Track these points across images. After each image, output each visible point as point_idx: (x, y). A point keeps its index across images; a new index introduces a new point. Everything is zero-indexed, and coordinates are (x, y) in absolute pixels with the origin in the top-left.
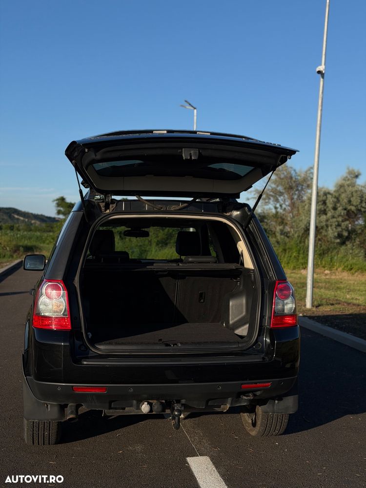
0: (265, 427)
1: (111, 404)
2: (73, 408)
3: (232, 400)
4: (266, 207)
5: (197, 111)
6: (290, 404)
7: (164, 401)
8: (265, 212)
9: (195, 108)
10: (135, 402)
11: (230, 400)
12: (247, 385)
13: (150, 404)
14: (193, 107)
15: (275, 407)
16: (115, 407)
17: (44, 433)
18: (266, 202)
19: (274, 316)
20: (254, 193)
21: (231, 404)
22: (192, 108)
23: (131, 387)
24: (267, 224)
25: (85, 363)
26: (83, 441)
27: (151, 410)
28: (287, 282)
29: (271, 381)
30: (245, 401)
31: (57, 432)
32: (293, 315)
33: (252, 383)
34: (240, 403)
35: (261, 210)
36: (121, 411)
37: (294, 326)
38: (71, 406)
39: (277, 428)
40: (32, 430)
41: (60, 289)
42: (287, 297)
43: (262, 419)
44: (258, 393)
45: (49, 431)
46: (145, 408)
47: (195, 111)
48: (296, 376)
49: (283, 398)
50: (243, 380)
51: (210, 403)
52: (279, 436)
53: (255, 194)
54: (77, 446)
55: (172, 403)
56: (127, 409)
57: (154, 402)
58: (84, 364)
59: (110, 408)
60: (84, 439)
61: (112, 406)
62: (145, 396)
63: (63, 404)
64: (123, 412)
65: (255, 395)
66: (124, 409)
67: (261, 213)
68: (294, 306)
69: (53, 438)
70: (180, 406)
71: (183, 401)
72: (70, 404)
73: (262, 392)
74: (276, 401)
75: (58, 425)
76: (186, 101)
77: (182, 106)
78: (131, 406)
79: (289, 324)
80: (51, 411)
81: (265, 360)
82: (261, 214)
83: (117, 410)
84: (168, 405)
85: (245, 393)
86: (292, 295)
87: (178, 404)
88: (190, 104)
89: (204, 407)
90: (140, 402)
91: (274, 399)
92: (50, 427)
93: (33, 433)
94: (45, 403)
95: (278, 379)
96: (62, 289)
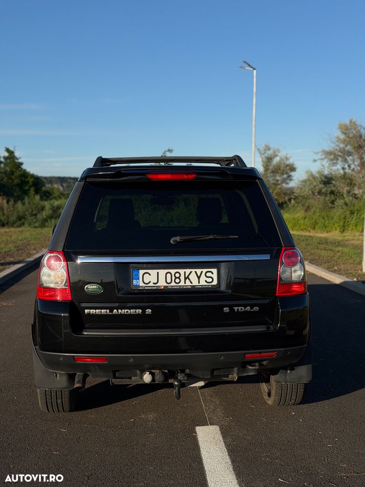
0: (280, 396)
1: (115, 374)
2: (80, 377)
3: (238, 370)
4: (334, 168)
5: (256, 72)
6: (303, 373)
7: (167, 371)
8: (333, 173)
9: (254, 69)
10: (138, 372)
11: (236, 369)
12: (251, 354)
13: (152, 374)
14: (252, 67)
15: (288, 377)
16: (119, 376)
17: (57, 402)
18: (334, 163)
19: (279, 284)
20: (322, 153)
21: (238, 374)
22: (251, 69)
23: (131, 357)
24: (334, 186)
25: (85, 333)
26: (99, 408)
27: (153, 380)
28: (295, 249)
29: (277, 351)
30: (251, 370)
31: (70, 400)
32: (302, 282)
33: (256, 353)
34: (247, 372)
35: (328, 172)
36: (128, 380)
37: (302, 295)
38: (79, 375)
39: (293, 397)
40: (45, 398)
41: (61, 261)
42: (294, 264)
43: (276, 388)
44: (265, 363)
45: (62, 399)
46: (147, 378)
47: (255, 71)
48: (306, 345)
49: (295, 368)
50: (246, 350)
51: (215, 373)
52: (298, 406)
53: (322, 155)
54: (91, 414)
55: (176, 372)
56: (133, 378)
57: (156, 372)
58: (84, 335)
59: (115, 377)
60: (100, 407)
61: (117, 375)
62: (147, 366)
63: (71, 373)
64: (130, 381)
65: (261, 365)
66: (130, 378)
67: (328, 174)
68: (303, 274)
69: (67, 406)
70: (184, 376)
71: (187, 371)
72: (78, 373)
73: (268, 361)
74: (289, 371)
75: (70, 393)
76: (245, 62)
77: (241, 67)
78: (136, 375)
79: (298, 292)
80: (60, 380)
81: (270, 329)
82: (328, 176)
83: (124, 380)
84: (172, 374)
85: (251, 363)
86: (300, 262)
87: (182, 374)
88: (249, 65)
89: (209, 377)
90: (143, 372)
91: (285, 368)
92: (62, 396)
93: (46, 401)
94: (54, 372)
95: (284, 349)
96: (62, 260)
